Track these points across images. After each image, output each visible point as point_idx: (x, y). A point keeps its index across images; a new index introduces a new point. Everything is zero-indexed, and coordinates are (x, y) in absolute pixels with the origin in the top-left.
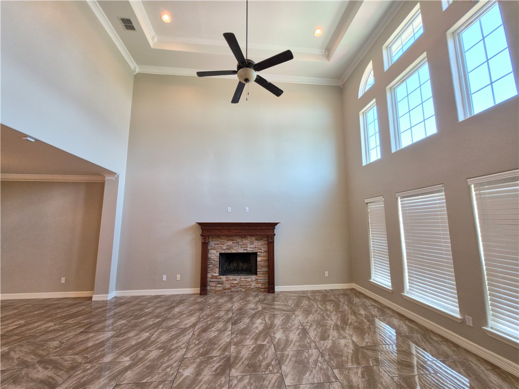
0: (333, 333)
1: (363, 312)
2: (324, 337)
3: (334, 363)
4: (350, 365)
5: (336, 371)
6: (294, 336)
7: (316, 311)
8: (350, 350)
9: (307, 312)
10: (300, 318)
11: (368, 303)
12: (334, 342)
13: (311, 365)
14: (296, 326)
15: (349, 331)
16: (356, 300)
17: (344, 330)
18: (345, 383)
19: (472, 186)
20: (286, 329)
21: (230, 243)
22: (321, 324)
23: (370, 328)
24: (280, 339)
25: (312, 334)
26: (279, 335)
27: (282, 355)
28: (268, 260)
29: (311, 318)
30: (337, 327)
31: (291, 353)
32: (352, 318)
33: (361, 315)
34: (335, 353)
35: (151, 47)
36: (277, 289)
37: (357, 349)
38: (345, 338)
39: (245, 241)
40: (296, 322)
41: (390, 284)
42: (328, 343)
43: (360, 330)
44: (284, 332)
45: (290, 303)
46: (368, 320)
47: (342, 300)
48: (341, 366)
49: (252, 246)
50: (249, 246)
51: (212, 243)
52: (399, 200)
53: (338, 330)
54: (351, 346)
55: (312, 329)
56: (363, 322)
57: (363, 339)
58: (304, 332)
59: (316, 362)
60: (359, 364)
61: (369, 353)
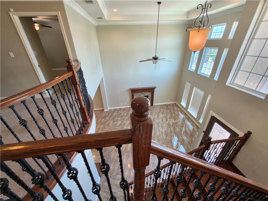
0: (169, 120)
1: (176, 113)
2: (167, 121)
3: (168, 127)
4: (171, 127)
5: (169, 128)
6: (160, 121)
7: (165, 113)
8: (172, 124)
9: (163, 113)
10: (161, 115)
11: (179, 109)
12: (169, 122)
13: (164, 127)
14: (160, 118)
15: (172, 119)
16: (176, 108)
17: (171, 119)
18: (170, 130)
19: (209, 96)
20: (158, 119)
21: (140, 94)
22: (166, 117)
23: (177, 118)
24: (157, 122)
25: (164, 120)
26: (157, 121)
27: (159, 125)
28: (152, 98)
29: (164, 115)
30: (170, 118)
31: (160, 125)
32: (173, 115)
33: (176, 114)
34: (169, 124)
35: (106, 20)
36: (154, 104)
37: (173, 123)
38: (171, 121)
39: (145, 93)
40: (160, 117)
41: (185, 106)
42: (167, 122)
43: (175, 119)
44: (158, 120)
45: (158, 110)
46: (177, 116)
47: (172, 108)
48: (170, 127)
49: (147, 94)
50: (146, 94)
51: (135, 94)
52: (194, 88)
53: (170, 119)
54: (172, 123)
55: (164, 118)
56: (176, 116)
57: (175, 121)
58: (162, 120)
59: (165, 126)
60: (173, 127)
61: (175, 124)
